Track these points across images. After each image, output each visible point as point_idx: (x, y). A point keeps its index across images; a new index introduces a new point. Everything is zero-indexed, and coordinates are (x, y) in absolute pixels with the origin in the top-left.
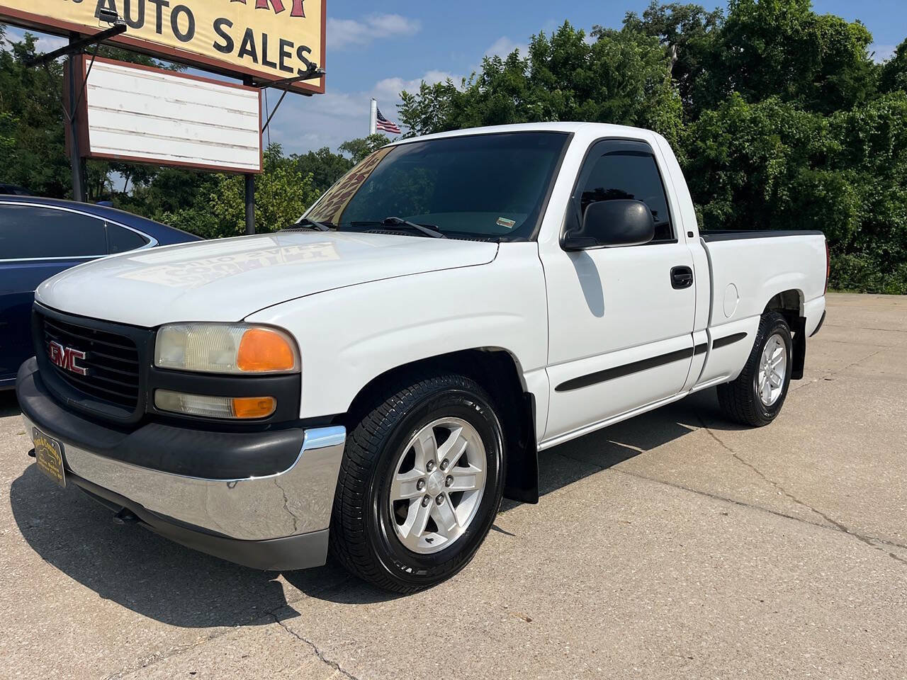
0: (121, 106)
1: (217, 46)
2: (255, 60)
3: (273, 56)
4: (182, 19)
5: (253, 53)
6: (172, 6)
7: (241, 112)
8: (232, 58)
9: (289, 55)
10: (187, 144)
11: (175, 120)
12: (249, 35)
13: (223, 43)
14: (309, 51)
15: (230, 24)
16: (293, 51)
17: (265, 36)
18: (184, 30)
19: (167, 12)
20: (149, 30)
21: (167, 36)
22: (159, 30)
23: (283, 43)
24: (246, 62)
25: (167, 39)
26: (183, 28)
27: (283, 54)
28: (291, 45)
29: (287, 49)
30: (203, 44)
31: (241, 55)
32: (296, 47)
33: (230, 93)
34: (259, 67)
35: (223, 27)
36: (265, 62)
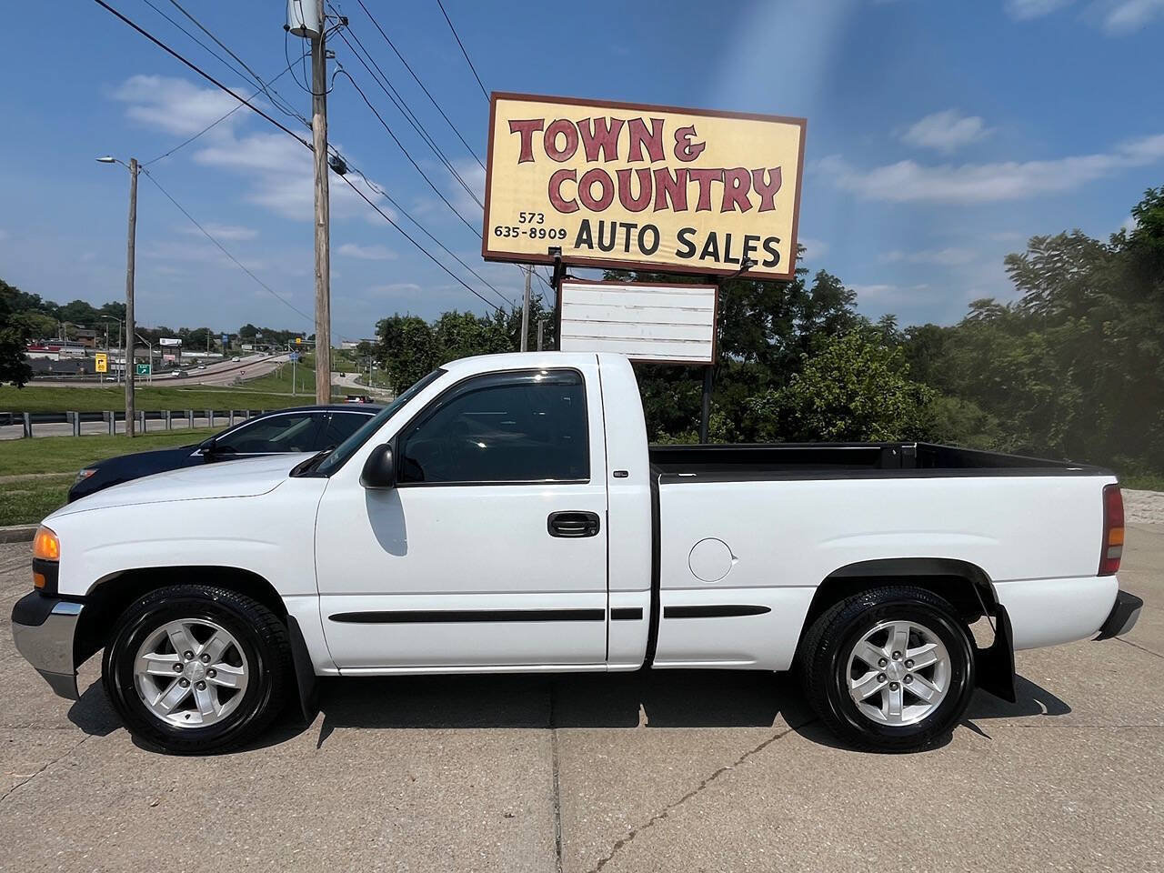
0: (588, 317)
1: (680, 254)
2: (717, 259)
3: (736, 252)
4: (649, 239)
5: (715, 255)
6: (640, 227)
7: (695, 310)
8: (694, 262)
9: (754, 249)
10: (642, 343)
11: (633, 323)
12: (712, 238)
13: (686, 249)
14: (778, 241)
15: (693, 231)
16: (760, 245)
17: (729, 236)
18: (649, 246)
19: (635, 233)
20: (618, 251)
21: (636, 253)
22: (627, 249)
23: (748, 238)
24: (709, 262)
25: (635, 255)
26: (649, 244)
27: (747, 248)
28: (758, 239)
29: (752, 243)
30: (667, 254)
31: (702, 257)
32: (762, 240)
33: (686, 294)
34: (722, 265)
35: (687, 236)
36: (727, 259)
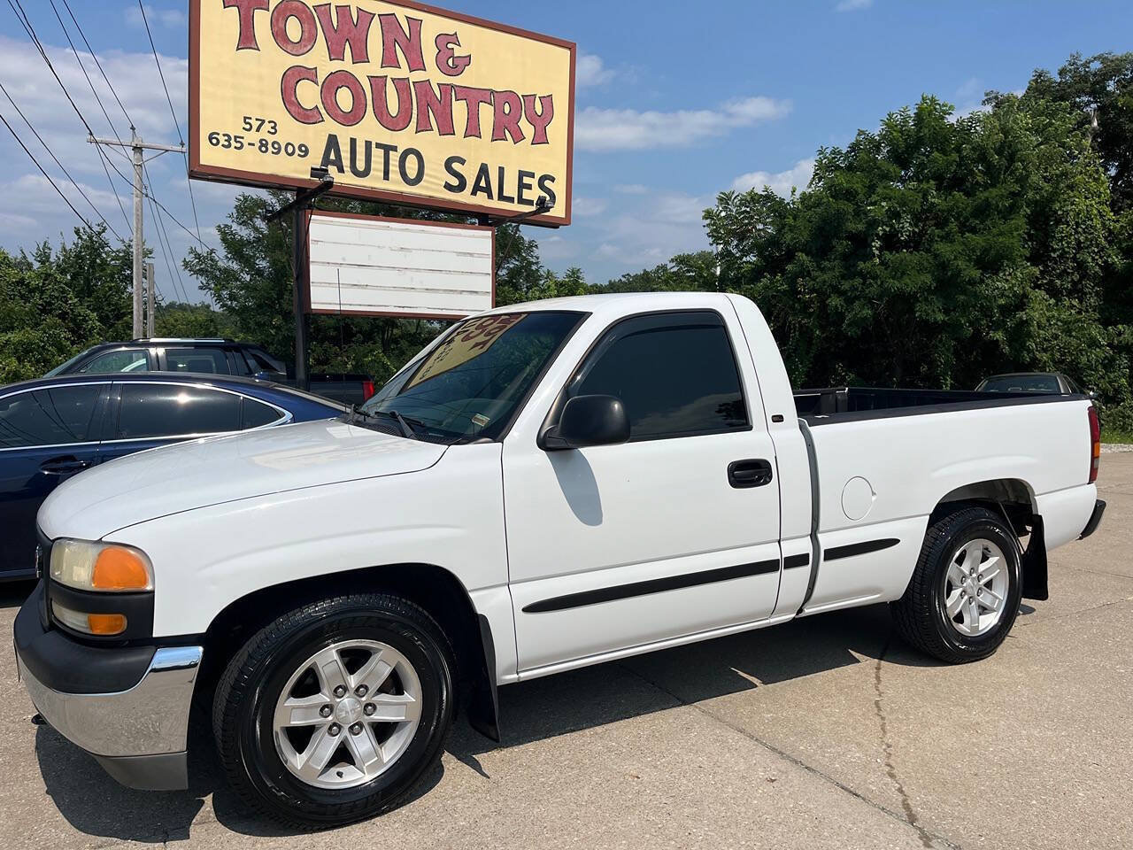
0: (344, 259)
1: (448, 187)
2: (490, 196)
3: (511, 189)
4: (412, 165)
5: (488, 190)
6: (400, 150)
7: (471, 255)
8: (465, 197)
9: (529, 187)
10: (412, 293)
11: (399, 269)
12: (484, 170)
13: (455, 182)
14: (553, 180)
15: (462, 162)
16: (534, 182)
17: (501, 170)
18: (412, 173)
19: (394, 157)
20: (376, 178)
21: (395, 182)
22: (386, 176)
23: (522, 174)
24: (481, 200)
25: (396, 185)
26: (412, 172)
27: (522, 186)
28: (532, 175)
29: (526, 180)
30: (433, 187)
31: (474, 193)
32: (537, 177)
33: (460, 235)
34: (495, 204)
35: (456, 166)
36: (501, 197)
